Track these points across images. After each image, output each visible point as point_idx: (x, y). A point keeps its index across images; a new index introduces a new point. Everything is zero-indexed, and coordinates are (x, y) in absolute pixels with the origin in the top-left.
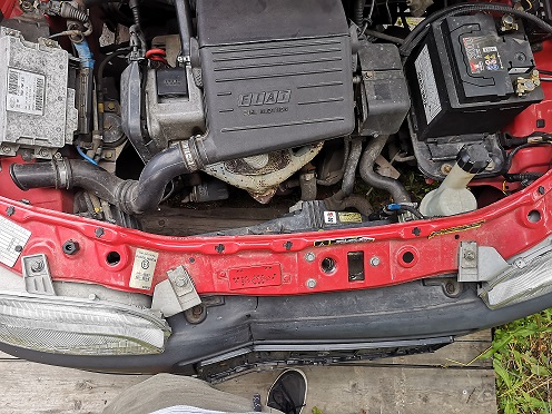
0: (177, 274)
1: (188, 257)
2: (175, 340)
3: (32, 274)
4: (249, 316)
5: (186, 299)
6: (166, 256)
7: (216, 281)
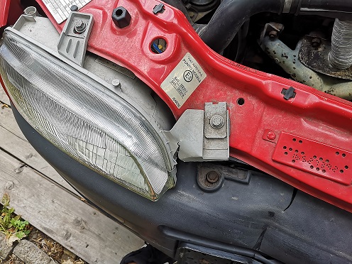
0: (217, 110)
1: (238, 95)
2: (173, 198)
3: (72, 33)
4: (271, 214)
5: (213, 145)
6: (213, 84)
7: (258, 140)
